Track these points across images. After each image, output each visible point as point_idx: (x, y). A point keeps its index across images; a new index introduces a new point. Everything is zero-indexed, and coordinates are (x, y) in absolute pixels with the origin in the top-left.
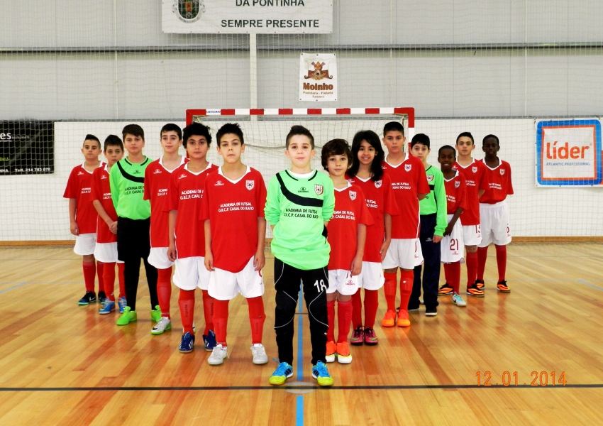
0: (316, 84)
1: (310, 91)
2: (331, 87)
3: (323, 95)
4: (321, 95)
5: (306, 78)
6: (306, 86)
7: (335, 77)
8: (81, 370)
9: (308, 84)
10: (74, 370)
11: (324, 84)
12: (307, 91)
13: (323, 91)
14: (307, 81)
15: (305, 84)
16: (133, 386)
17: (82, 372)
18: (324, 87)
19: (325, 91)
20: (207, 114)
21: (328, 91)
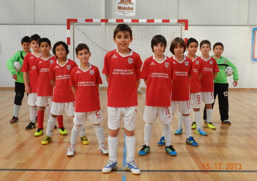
0: (125, 7)
1: (121, 10)
2: (132, 9)
3: (128, 13)
4: (127, 13)
5: (119, 3)
6: (119, 8)
7: (135, 3)
8: (7, 159)
9: (120, 7)
10: (3, 159)
11: (129, 7)
12: (120, 10)
13: (128, 11)
14: (120, 5)
15: (118, 6)
16: (34, 169)
17: (7, 160)
18: (129, 8)
19: (129, 11)
20: (78, 21)
21: (131, 11)
